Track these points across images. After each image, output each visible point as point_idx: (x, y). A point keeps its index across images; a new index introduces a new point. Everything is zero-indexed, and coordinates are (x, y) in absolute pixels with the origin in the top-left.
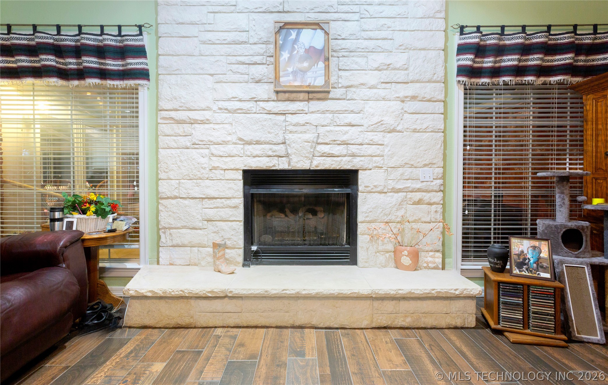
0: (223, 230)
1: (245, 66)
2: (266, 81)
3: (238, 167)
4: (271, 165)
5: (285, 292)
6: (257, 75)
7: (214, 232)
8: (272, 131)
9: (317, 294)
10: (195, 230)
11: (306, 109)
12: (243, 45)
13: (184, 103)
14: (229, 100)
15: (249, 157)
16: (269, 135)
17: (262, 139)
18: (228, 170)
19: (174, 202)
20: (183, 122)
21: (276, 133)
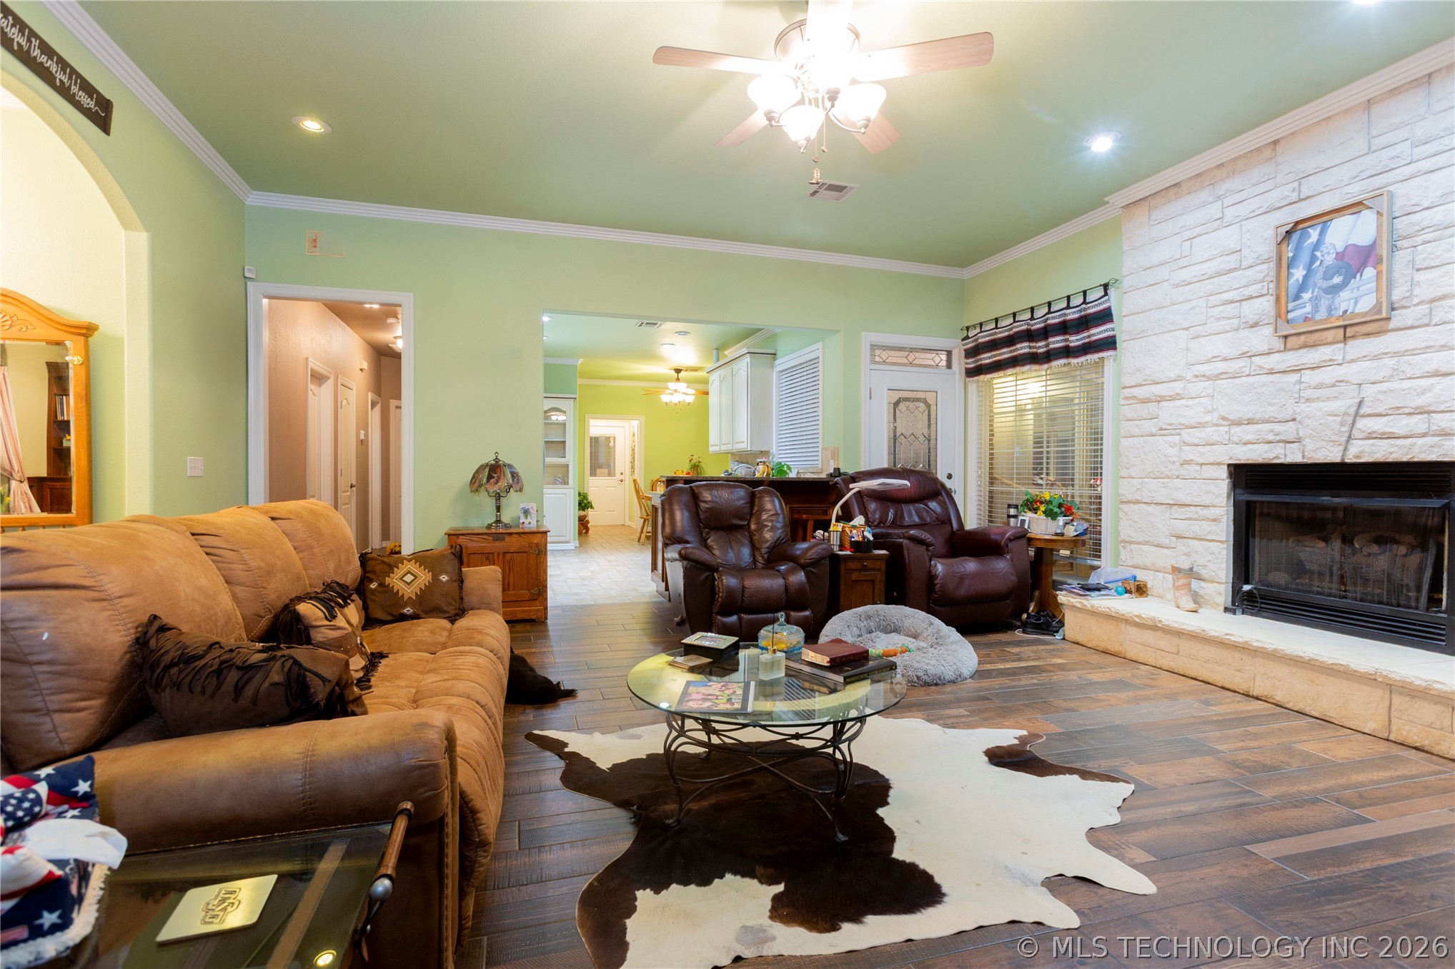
0: (1196, 552)
1: (1233, 305)
2: (1266, 322)
3: (1219, 460)
4: (1272, 456)
6: (1252, 316)
7: (1185, 555)
8: (1275, 401)
10: (1160, 549)
11: (1340, 356)
12: (1231, 275)
13: (1149, 375)
14: (1209, 361)
15: (1237, 444)
16: (1271, 408)
17: (1258, 416)
18: (1206, 464)
20: (1148, 400)
21: (1281, 404)
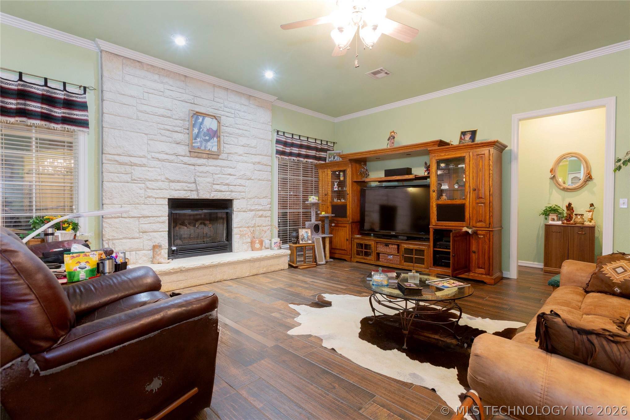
0: (155, 238)
1: (169, 132)
2: (183, 143)
3: (165, 197)
4: (187, 196)
5: (212, 263)
6: (178, 140)
7: (148, 240)
8: (187, 175)
9: (228, 262)
10: (134, 240)
11: (207, 163)
12: (169, 119)
13: (126, 151)
14: (159, 153)
15: (173, 190)
16: (185, 177)
17: (182, 180)
18: (158, 198)
19: (117, 220)
20: (125, 164)
21: (189, 177)
